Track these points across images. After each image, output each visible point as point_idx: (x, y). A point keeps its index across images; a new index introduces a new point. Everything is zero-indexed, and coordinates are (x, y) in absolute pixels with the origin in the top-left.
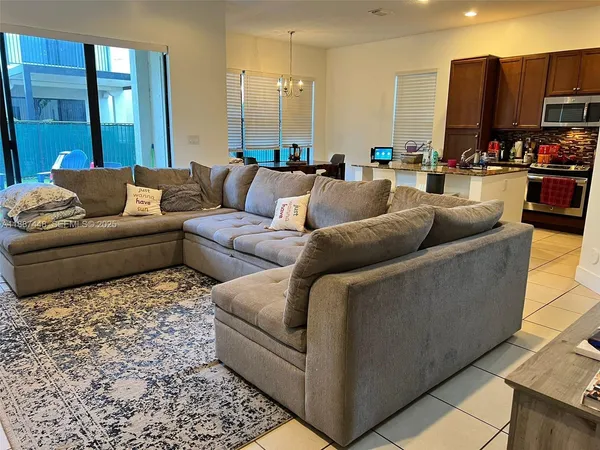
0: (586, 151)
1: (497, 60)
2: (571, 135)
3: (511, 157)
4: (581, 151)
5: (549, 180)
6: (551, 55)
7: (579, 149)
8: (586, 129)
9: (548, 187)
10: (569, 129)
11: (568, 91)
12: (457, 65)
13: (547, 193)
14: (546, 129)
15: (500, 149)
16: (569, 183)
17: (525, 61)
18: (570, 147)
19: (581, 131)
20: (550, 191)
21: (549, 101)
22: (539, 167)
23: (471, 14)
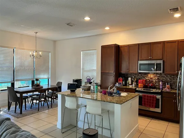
0: (156, 82)
1: (118, 46)
2: (149, 76)
3: (128, 84)
4: (154, 82)
5: (145, 96)
6: (139, 44)
7: (153, 81)
8: (154, 73)
9: (145, 99)
10: (149, 73)
11: (147, 58)
12: (103, 48)
13: (145, 101)
14: (140, 73)
15: (123, 81)
16: (153, 97)
17: (129, 46)
18: (150, 80)
19: (153, 74)
20: (146, 100)
21: (140, 62)
22: (140, 89)
23: (107, 28)
